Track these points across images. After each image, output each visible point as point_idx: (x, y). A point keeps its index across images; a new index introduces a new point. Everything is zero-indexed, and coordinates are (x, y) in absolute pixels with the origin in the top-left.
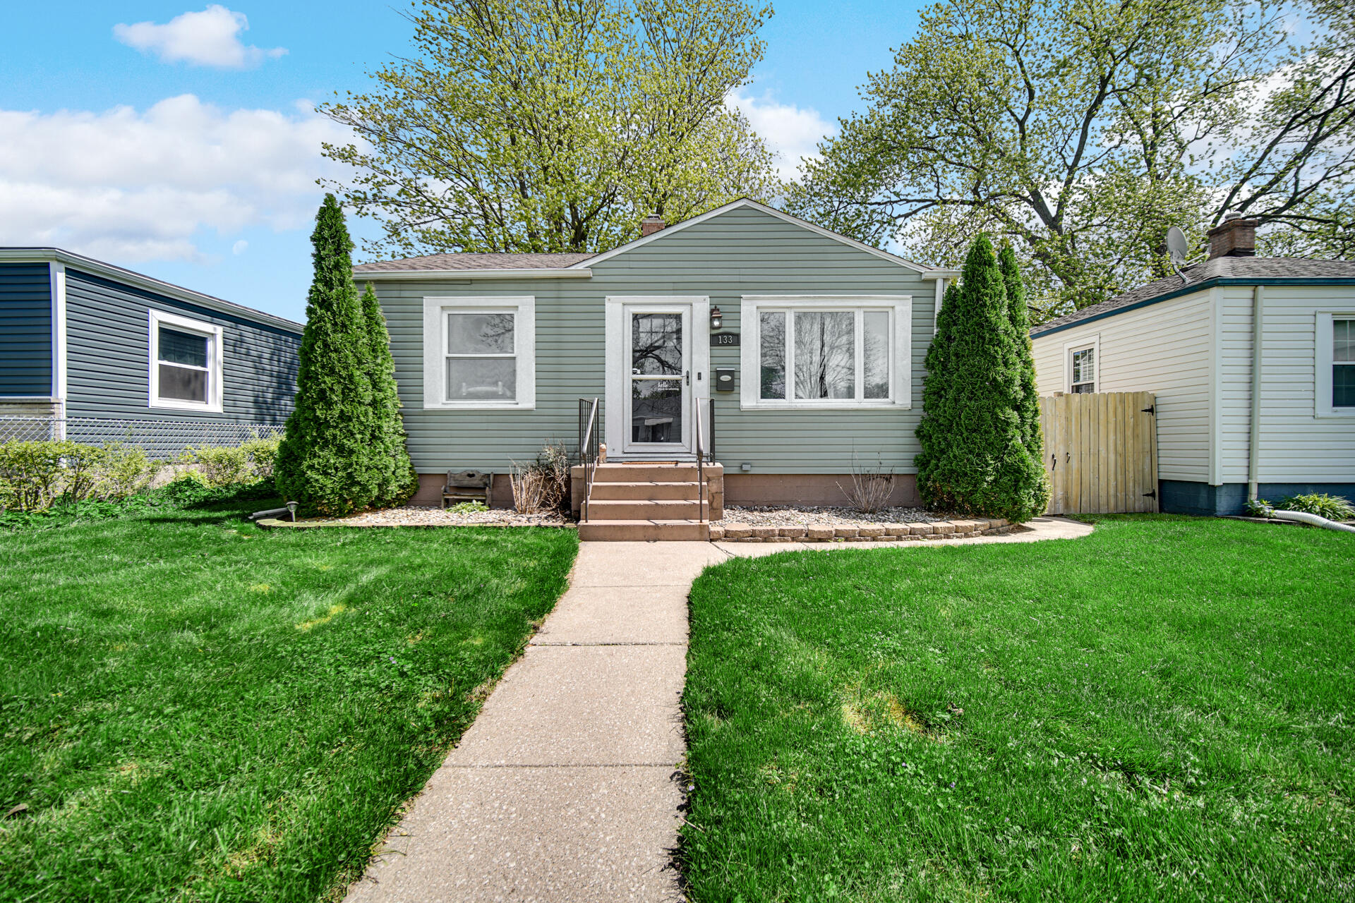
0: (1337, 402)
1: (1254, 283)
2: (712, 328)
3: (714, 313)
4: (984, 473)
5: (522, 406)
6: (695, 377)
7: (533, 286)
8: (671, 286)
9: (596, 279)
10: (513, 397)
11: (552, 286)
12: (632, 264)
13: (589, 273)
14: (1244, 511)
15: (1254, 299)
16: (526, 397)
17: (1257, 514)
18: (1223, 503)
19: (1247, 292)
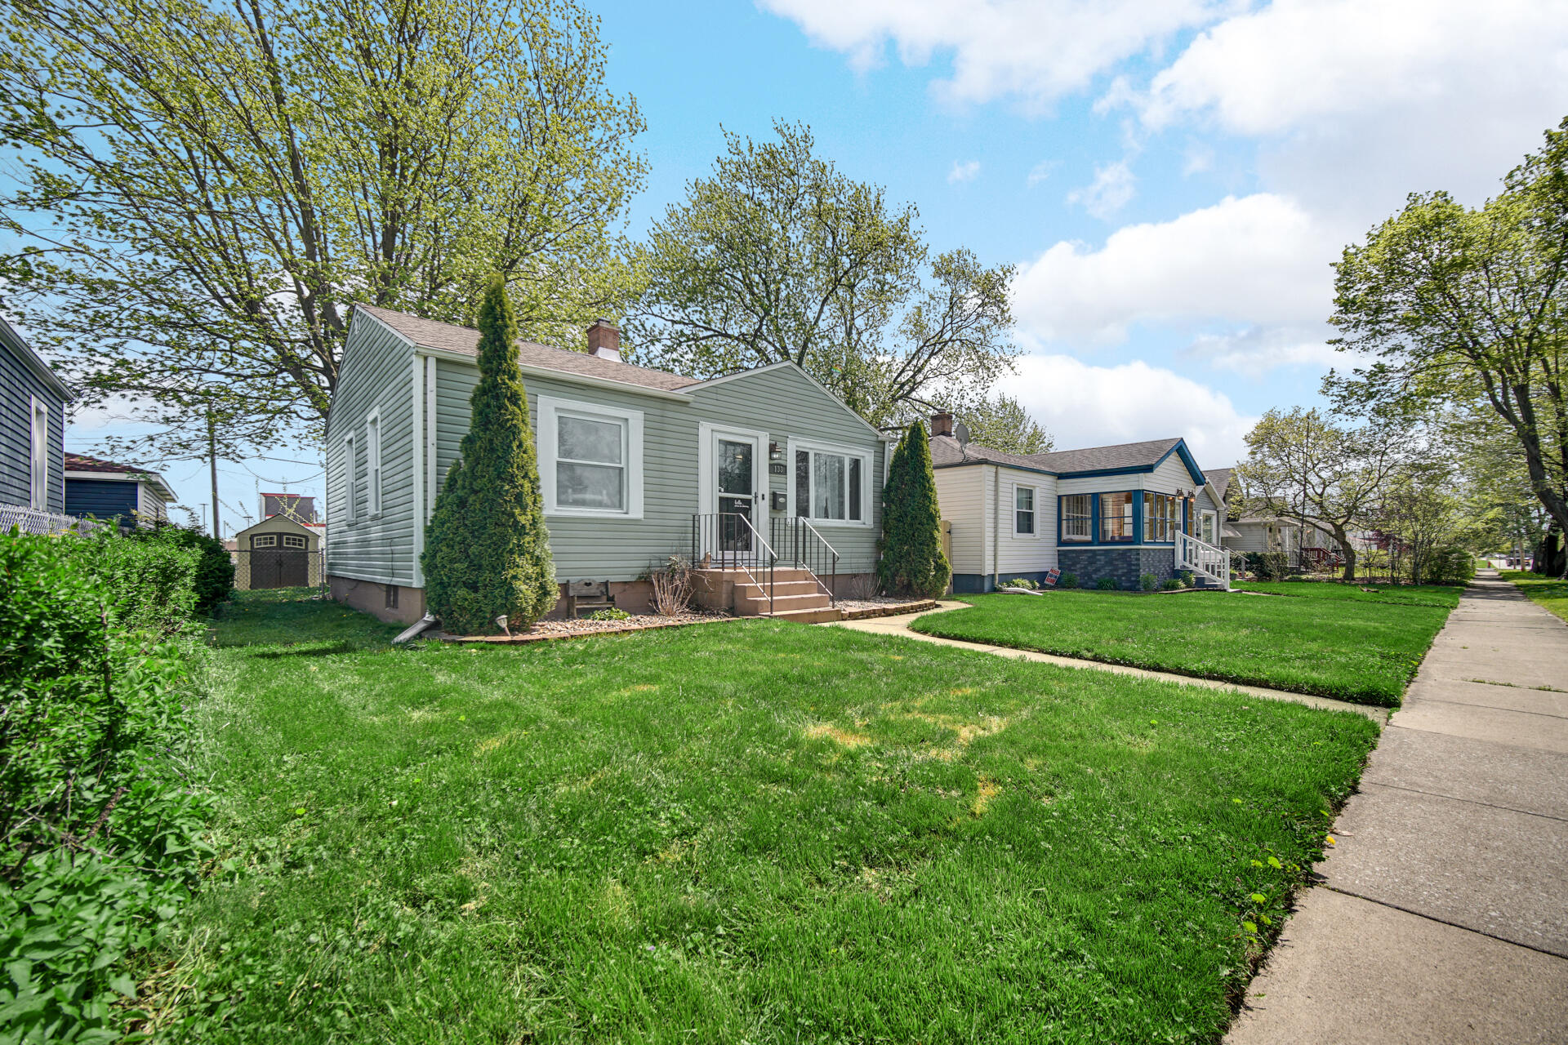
0: (1019, 531)
1: (997, 465)
2: (771, 458)
3: (773, 449)
4: (929, 570)
5: (630, 516)
6: (760, 497)
7: (642, 402)
8: (745, 420)
9: (693, 405)
10: (621, 506)
11: (658, 405)
12: (719, 397)
13: (690, 398)
14: (995, 590)
15: (996, 473)
16: (636, 509)
17: (1000, 591)
18: (987, 586)
19: (993, 469)
